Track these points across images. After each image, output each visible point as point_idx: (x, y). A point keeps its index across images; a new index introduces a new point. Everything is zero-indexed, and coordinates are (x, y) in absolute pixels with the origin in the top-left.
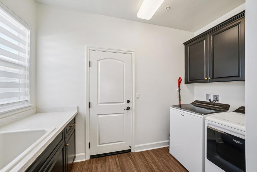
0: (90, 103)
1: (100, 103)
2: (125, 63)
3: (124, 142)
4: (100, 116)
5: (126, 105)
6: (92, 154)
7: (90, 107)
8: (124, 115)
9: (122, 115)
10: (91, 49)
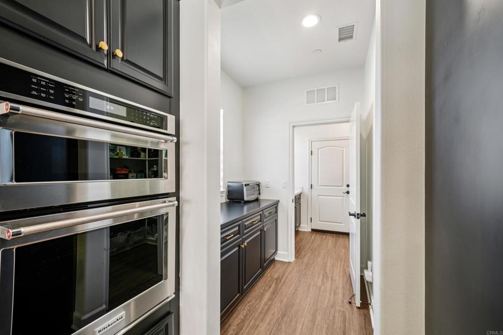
0: (311, 185)
1: (320, 186)
2: (344, 149)
3: (343, 225)
4: (320, 197)
5: (346, 189)
6: (313, 228)
7: (311, 188)
8: (343, 199)
9: (342, 198)
10: (312, 140)
